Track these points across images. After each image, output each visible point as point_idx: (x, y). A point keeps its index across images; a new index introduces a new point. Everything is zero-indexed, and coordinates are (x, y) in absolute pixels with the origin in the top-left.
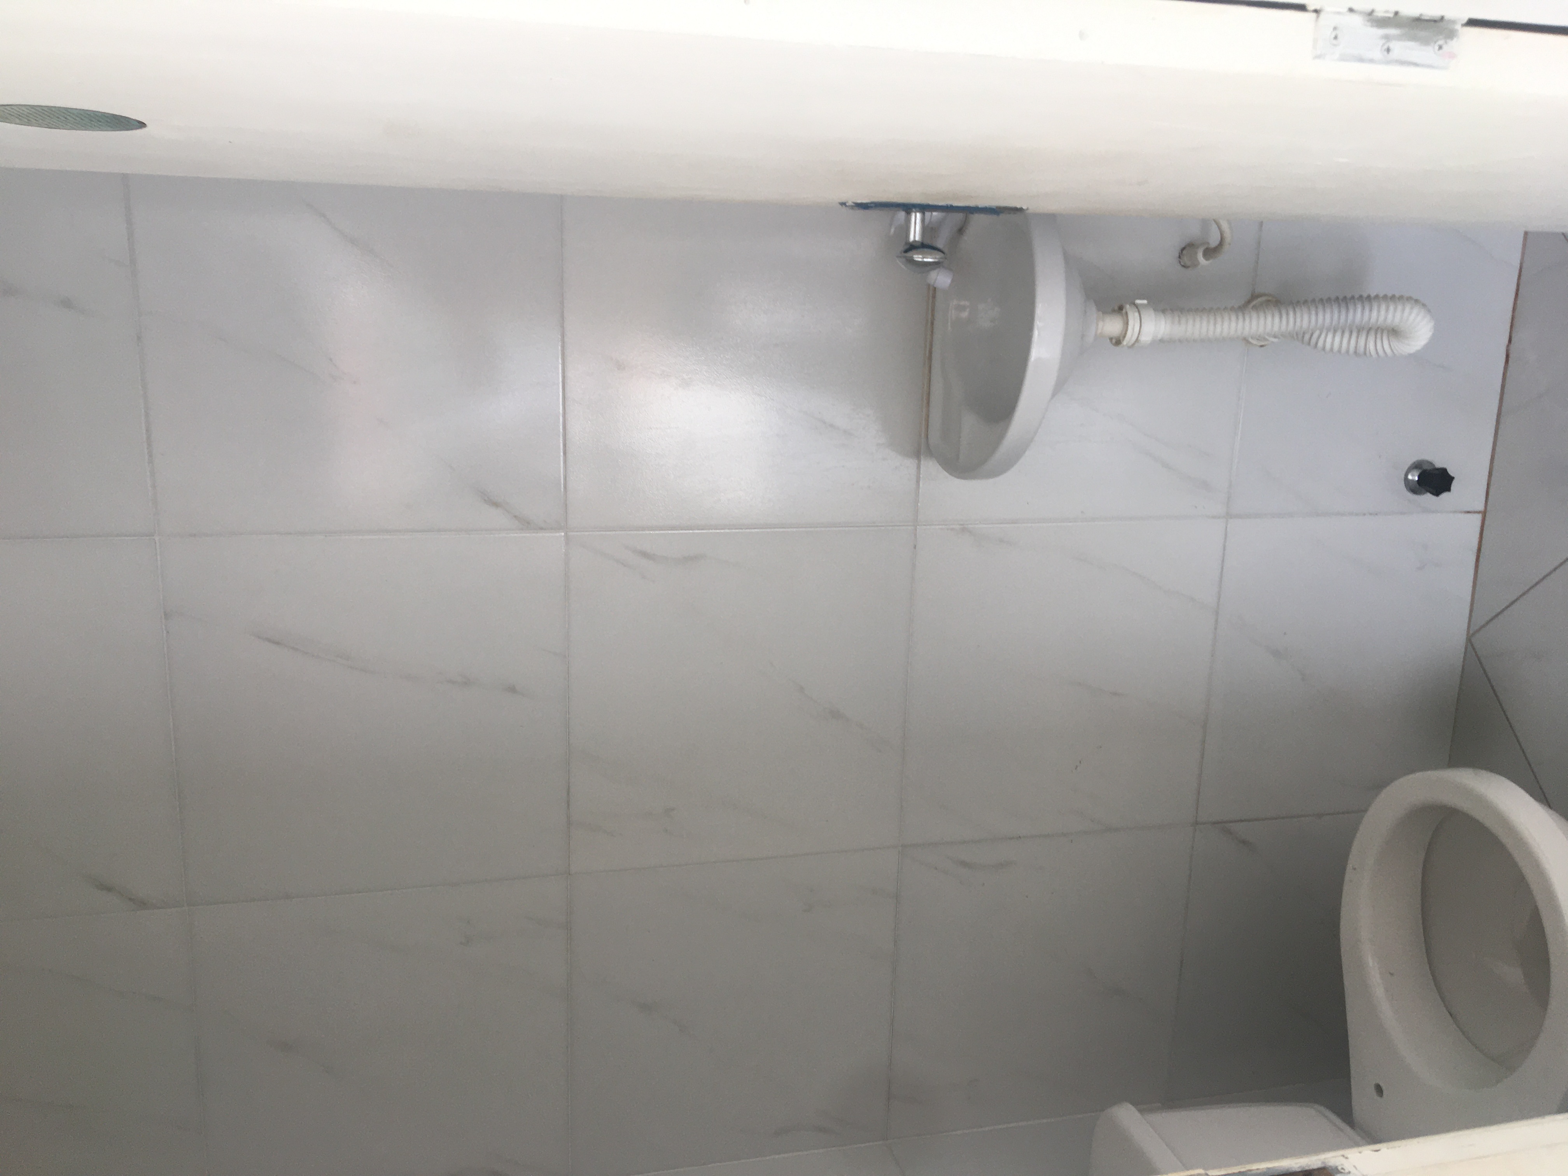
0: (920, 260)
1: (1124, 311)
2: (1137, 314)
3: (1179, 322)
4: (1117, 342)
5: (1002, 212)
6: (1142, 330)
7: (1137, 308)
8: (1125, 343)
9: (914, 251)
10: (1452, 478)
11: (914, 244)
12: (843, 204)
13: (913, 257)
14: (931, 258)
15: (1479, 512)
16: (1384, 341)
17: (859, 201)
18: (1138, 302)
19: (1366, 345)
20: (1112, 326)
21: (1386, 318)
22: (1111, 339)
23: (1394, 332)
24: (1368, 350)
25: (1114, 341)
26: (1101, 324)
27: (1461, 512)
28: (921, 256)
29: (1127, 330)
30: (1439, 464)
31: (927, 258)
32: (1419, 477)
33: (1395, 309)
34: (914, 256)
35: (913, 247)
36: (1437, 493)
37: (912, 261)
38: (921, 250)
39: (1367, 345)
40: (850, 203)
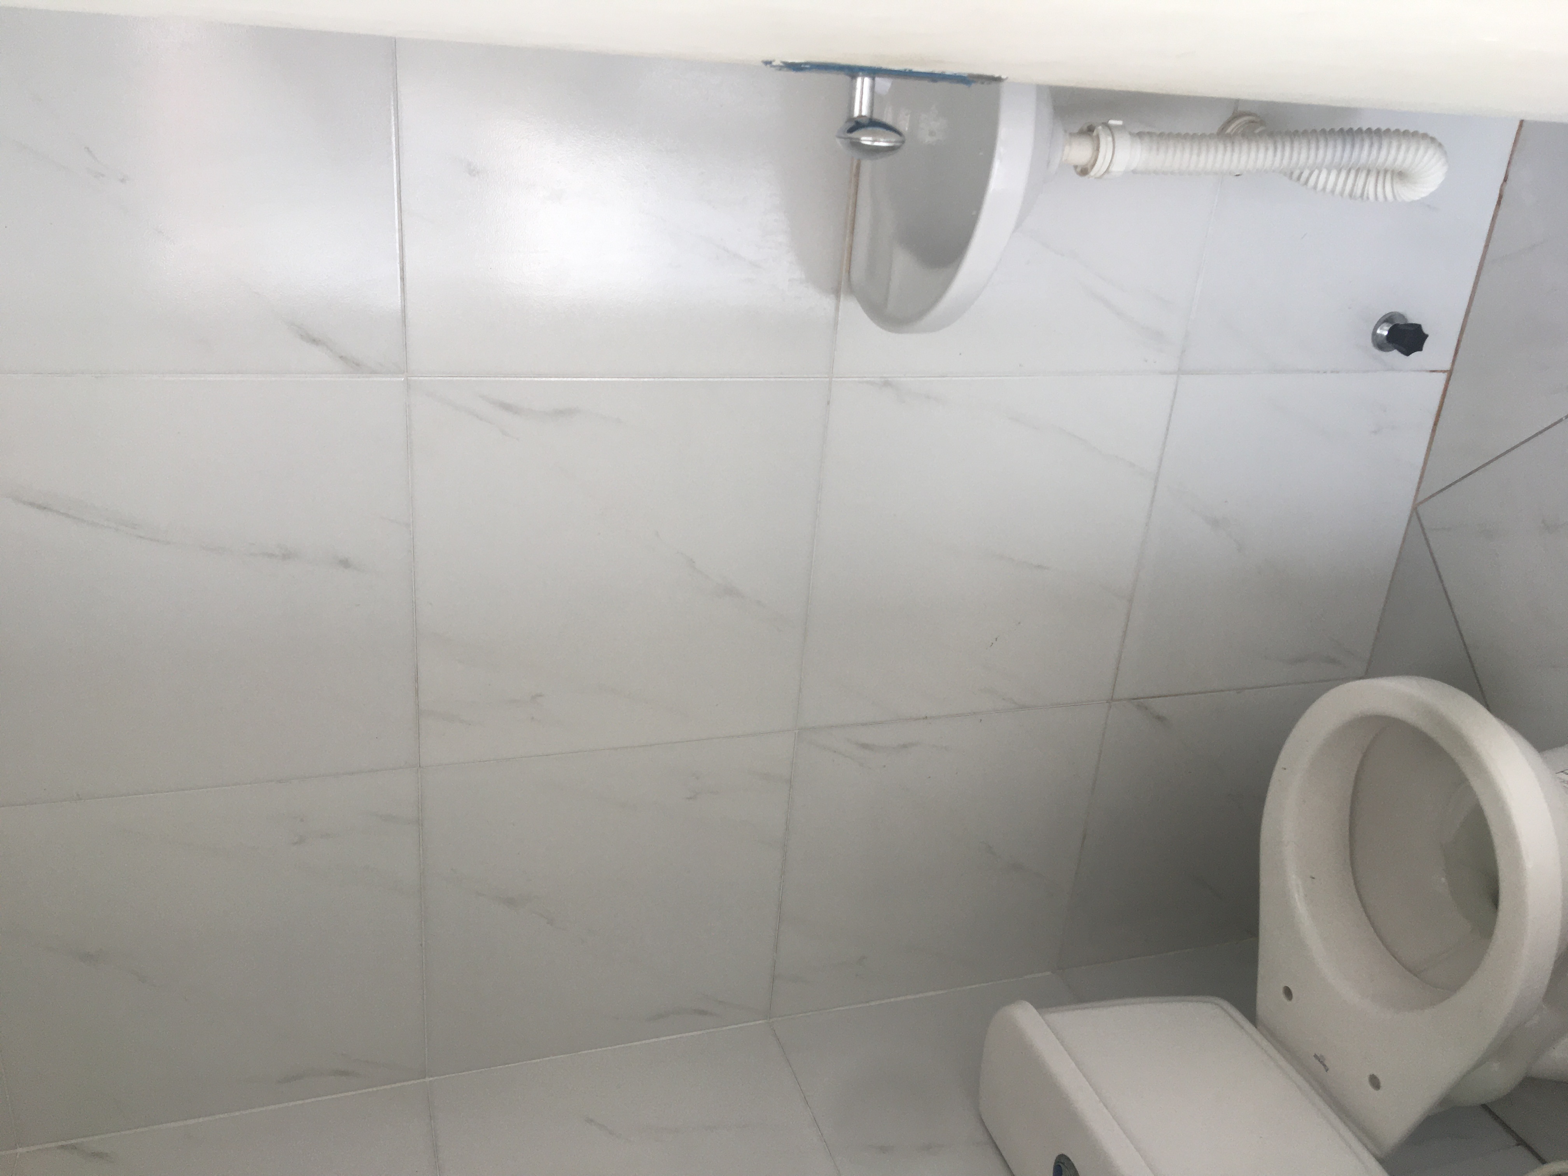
0: (869, 143)
1: (1095, 133)
2: (1110, 139)
3: (1158, 149)
4: (1084, 171)
5: (973, 82)
6: (1114, 160)
7: (1110, 130)
8: (1092, 173)
9: (862, 131)
10: (1426, 336)
11: (859, 120)
12: (768, 63)
13: (859, 139)
14: (884, 142)
15: (1444, 372)
16: (1386, 183)
17: (790, 61)
18: (1112, 122)
19: (1364, 187)
20: (1080, 152)
21: (1395, 159)
22: (1076, 167)
23: (1400, 175)
24: (1365, 193)
25: (1079, 170)
26: (1067, 148)
27: (1427, 371)
28: (870, 138)
29: (1096, 160)
30: (1413, 319)
31: (879, 141)
32: (1390, 331)
33: (1408, 150)
34: (863, 138)
35: (857, 125)
36: (1407, 352)
37: (856, 145)
38: (870, 129)
39: (1367, 186)
40: (777, 62)
